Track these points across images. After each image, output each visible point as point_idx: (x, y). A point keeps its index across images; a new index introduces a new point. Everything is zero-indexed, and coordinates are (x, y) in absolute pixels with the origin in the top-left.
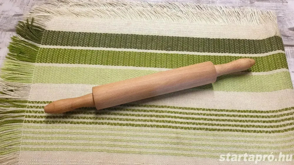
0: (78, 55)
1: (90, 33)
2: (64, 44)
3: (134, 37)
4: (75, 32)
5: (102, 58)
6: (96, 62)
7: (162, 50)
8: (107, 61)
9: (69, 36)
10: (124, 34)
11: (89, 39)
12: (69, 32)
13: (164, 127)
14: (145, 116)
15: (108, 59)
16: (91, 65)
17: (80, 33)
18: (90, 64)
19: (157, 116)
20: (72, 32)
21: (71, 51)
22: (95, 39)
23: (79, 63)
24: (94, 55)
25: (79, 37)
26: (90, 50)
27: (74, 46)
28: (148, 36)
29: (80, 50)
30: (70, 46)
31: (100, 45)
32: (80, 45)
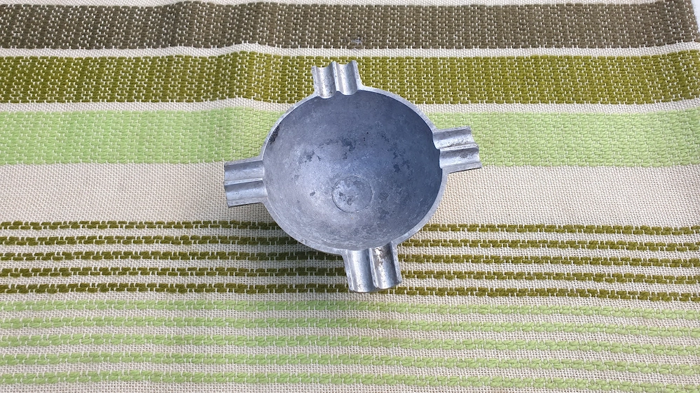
1: (117, 8)
2: (32, 42)
4: (68, 7)
5: (151, 80)
6: (130, 94)
8: (165, 88)
9: (47, 18)
12: (48, 6)
15: (166, 82)
16: (115, 104)
17: (84, 8)
18: (111, 100)
20: (58, 6)
21: (51, 63)
22: (130, 23)
23: (77, 99)
24: (126, 73)
25: (81, 19)
26: (112, 59)
27: (63, 48)
29: (81, 59)
30: (49, 50)
31: (146, 41)
32: (83, 46)
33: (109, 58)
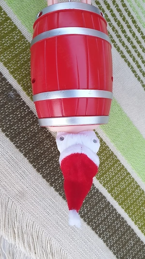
0: (130, 200)
1: (88, 224)
2: (130, 233)
3: (38, 164)
4: (105, 241)
6: (121, 169)
7: (24, 103)
9: (117, 241)
10: (48, 181)
11: (99, 214)
12: (111, 249)
13: (129, 14)
14: (134, 47)
16: (129, 170)
17: (100, 236)
18: (129, 174)
19: (124, 32)
20: (107, 246)
21: (133, 214)
22: (91, 208)
23: (138, 186)
25: (106, 230)
26: (112, 195)
27: (123, 218)
28: (17, 147)
29: (122, 207)
30: (128, 223)
31: (94, 192)
32: (116, 213)
33: (113, 196)
